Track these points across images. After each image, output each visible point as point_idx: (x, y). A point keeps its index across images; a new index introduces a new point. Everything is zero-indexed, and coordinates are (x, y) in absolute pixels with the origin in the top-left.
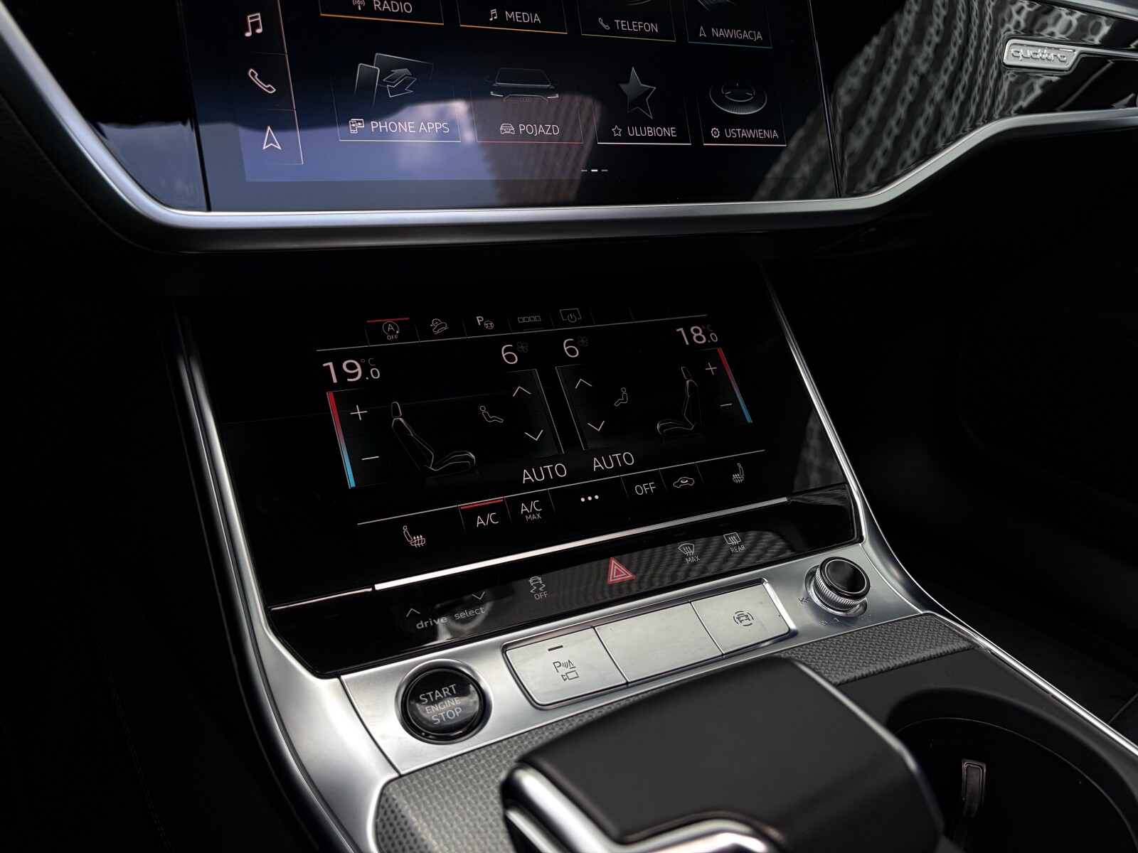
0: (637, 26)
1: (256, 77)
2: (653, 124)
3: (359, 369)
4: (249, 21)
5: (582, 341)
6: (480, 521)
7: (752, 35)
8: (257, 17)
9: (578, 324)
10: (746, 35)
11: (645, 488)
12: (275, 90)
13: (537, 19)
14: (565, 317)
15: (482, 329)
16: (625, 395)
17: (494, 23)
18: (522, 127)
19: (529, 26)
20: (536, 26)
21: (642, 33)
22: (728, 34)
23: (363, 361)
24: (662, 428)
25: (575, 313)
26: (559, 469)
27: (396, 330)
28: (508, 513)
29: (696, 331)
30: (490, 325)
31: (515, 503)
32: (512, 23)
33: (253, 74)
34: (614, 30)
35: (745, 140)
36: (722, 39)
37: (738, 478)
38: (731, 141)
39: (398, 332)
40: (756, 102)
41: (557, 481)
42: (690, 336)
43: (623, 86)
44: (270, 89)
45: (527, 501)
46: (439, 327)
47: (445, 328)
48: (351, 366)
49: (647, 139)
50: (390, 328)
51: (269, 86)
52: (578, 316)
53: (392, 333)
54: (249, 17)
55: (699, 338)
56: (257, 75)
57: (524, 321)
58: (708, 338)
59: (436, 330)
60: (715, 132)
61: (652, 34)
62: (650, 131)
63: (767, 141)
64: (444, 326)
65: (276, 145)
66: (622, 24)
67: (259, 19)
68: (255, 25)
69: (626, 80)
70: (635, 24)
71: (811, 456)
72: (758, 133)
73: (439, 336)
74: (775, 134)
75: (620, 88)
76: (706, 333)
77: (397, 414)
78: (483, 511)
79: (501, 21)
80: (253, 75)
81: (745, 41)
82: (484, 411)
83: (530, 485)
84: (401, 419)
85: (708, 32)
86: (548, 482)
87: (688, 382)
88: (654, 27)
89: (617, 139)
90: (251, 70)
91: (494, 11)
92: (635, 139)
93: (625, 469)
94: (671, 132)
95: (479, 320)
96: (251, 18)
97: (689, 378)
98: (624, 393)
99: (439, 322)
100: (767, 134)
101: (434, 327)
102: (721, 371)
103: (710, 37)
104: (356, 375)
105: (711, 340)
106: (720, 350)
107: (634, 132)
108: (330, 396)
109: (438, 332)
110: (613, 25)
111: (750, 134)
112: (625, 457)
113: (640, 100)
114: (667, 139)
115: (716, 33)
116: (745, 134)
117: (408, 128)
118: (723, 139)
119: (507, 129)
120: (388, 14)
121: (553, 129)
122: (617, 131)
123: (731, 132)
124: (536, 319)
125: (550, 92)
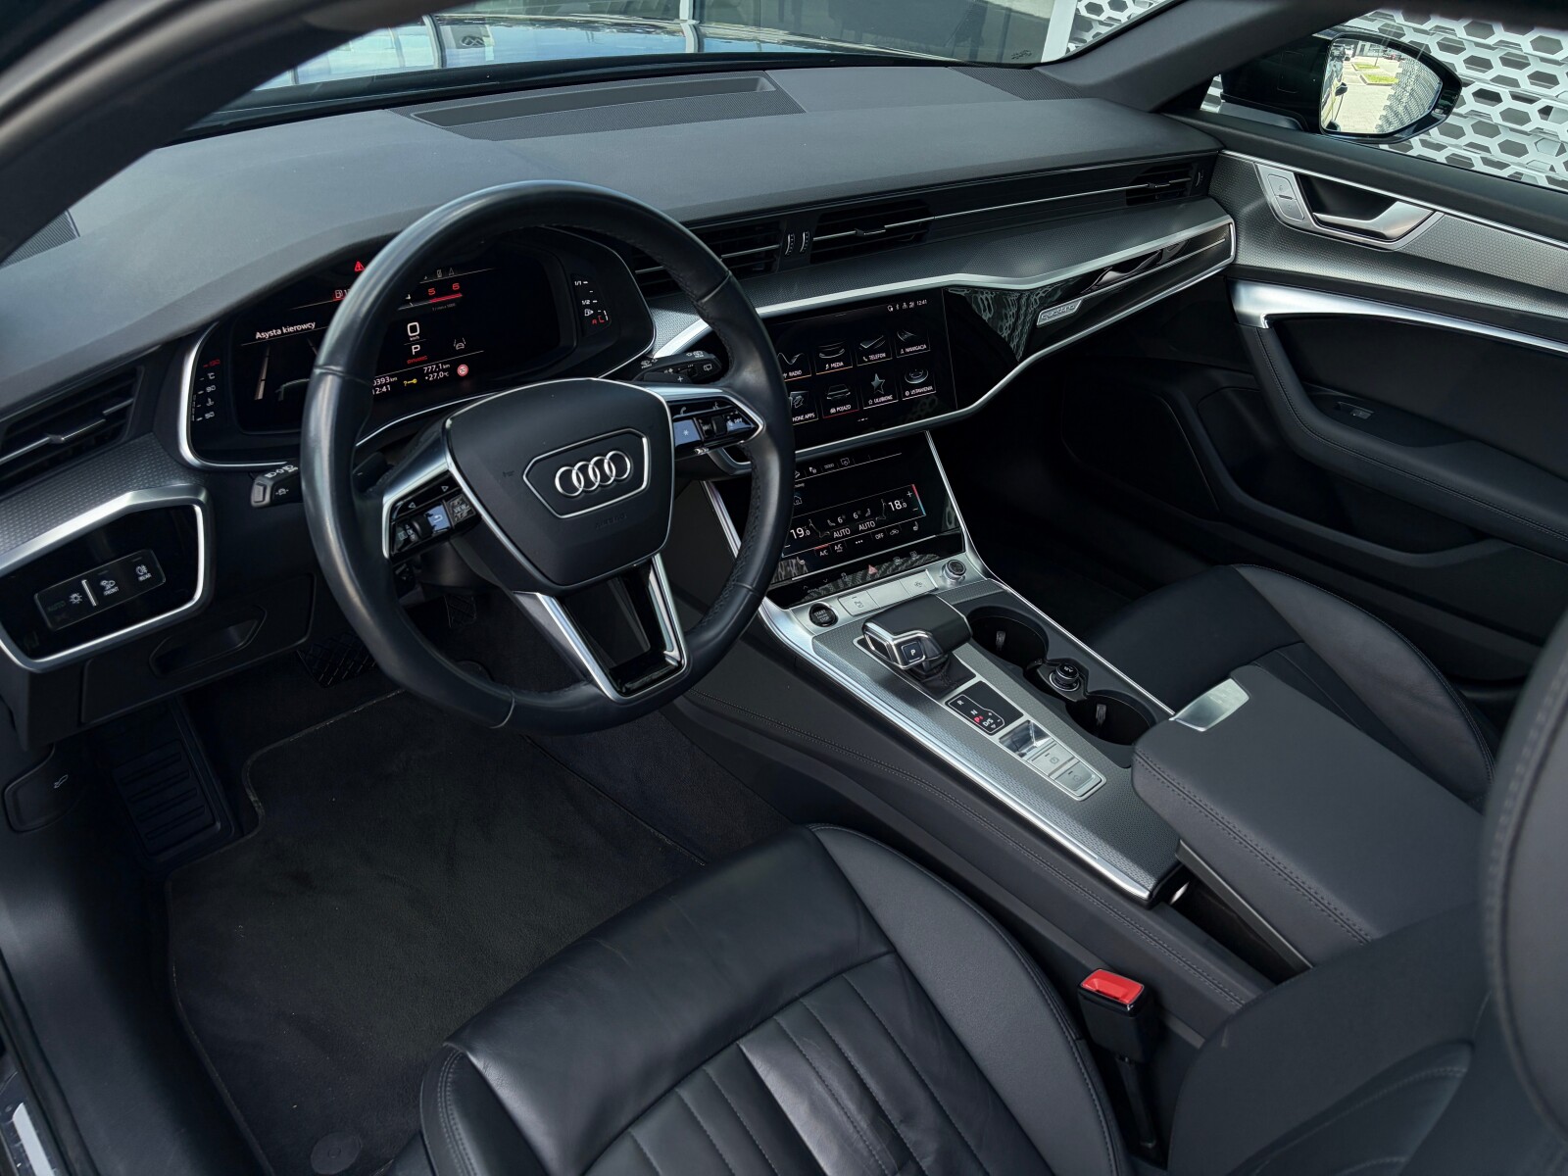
0: (877, 356)
2: (884, 396)
6: (821, 554)
7: (922, 347)
9: (849, 465)
10: (920, 348)
11: (879, 536)
13: (842, 364)
14: (843, 463)
15: (812, 474)
17: (828, 370)
18: (838, 409)
19: (840, 367)
20: (842, 367)
21: (880, 359)
22: (914, 348)
25: (848, 460)
26: (846, 531)
28: (830, 549)
30: (815, 471)
31: (833, 546)
32: (834, 368)
34: (869, 361)
35: (919, 393)
36: (910, 352)
37: (915, 528)
38: (914, 395)
40: (924, 376)
41: (847, 536)
43: (873, 383)
45: (837, 544)
47: (799, 474)
49: (882, 402)
60: (907, 393)
61: (883, 358)
62: (883, 399)
63: (928, 391)
66: (872, 357)
69: (874, 380)
71: (948, 509)
72: (924, 389)
73: (797, 478)
74: (931, 388)
75: (871, 384)
78: (822, 550)
79: (830, 368)
81: (920, 350)
83: (837, 538)
85: (905, 351)
86: (843, 537)
88: (884, 355)
89: (871, 405)
91: (827, 365)
92: (877, 403)
93: (872, 528)
94: (890, 397)
100: (928, 389)
103: (906, 353)
107: (877, 400)
110: (868, 358)
111: (921, 390)
112: (871, 524)
113: (879, 387)
114: (889, 400)
115: (908, 350)
116: (918, 391)
117: (802, 418)
118: (911, 395)
119: (833, 411)
120: (794, 377)
121: (849, 407)
122: (871, 402)
123: (913, 392)
124: (832, 465)
125: (847, 392)
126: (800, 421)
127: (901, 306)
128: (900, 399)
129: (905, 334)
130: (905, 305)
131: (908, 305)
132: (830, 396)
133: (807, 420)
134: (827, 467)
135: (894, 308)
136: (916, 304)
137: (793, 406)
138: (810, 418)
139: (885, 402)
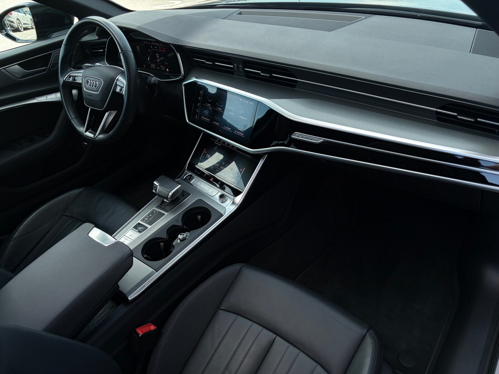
4: (198, 104)
10: (244, 118)
13: (221, 110)
32: (219, 110)
35: (239, 134)
40: (242, 129)
45: (212, 166)
52: (236, 148)
53: (217, 140)
60: (235, 131)
62: (228, 128)
72: (241, 133)
74: (243, 134)
85: (240, 116)
86: (216, 166)
94: (230, 129)
107: (226, 127)
109: (221, 142)
110: (229, 112)
114: (230, 130)
115: (241, 117)
118: (236, 132)
119: (214, 122)
121: (218, 124)
122: (224, 127)
123: (237, 132)
125: (219, 119)
128: (233, 132)
129: (242, 111)
131: (246, 102)
132: (215, 117)
133: (207, 120)
135: (242, 100)
136: (248, 102)
139: (228, 129)
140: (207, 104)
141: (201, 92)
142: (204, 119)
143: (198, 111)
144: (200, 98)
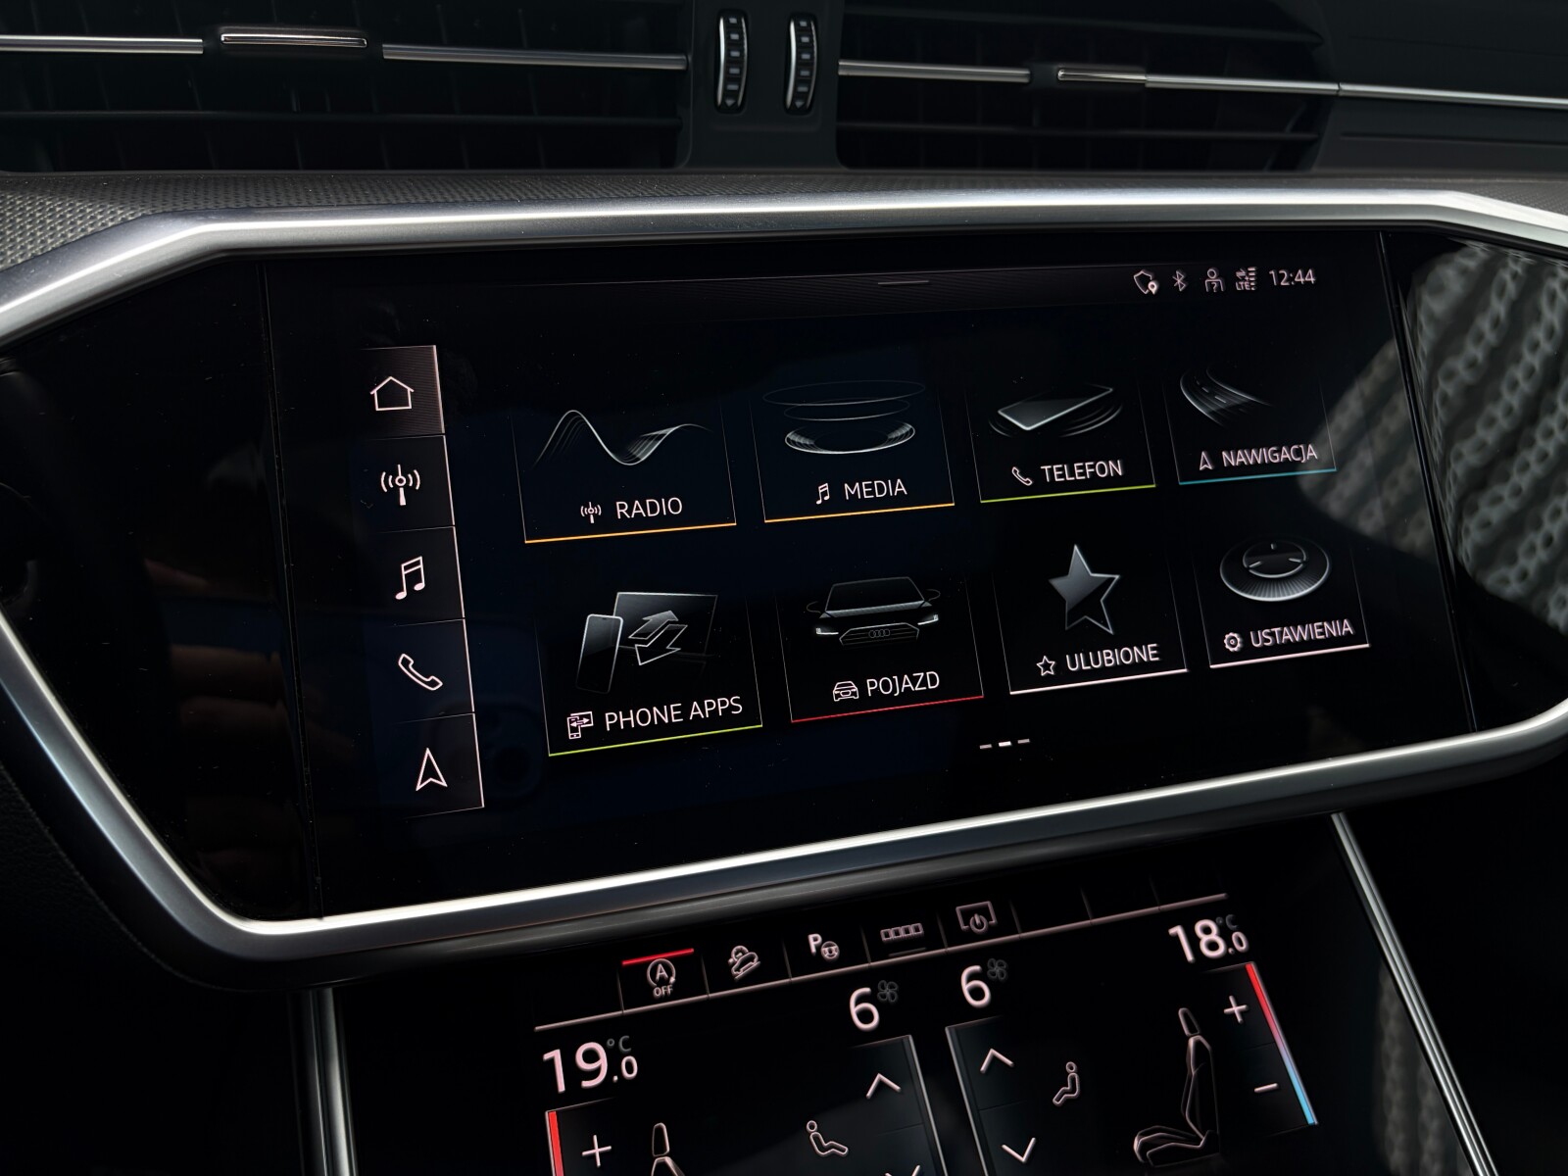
0: (1083, 470)
1: (410, 666)
2: (1114, 643)
3: (603, 1062)
4: (404, 573)
5: (997, 970)
7: (1298, 453)
8: (418, 563)
9: (992, 932)
10: (1286, 454)
12: (441, 684)
13: (900, 487)
14: (967, 923)
15: (819, 962)
16: (1073, 1079)
17: (826, 508)
18: (872, 684)
19: (889, 501)
20: (900, 500)
21: (1094, 482)
22: (1253, 456)
23: (611, 1043)
24: (1144, 1147)
25: (984, 912)
27: (670, 974)
29: (1207, 931)
30: (831, 951)
32: (856, 503)
33: (406, 663)
34: (1041, 485)
35: (1290, 646)
36: (1243, 469)
38: (1265, 651)
39: (672, 980)
40: (1309, 572)
42: (1194, 942)
43: (1058, 583)
44: (433, 684)
46: (744, 963)
47: (755, 964)
48: (591, 1056)
49: (1105, 673)
50: (661, 972)
51: (433, 677)
52: (989, 919)
53: (663, 982)
54: (403, 566)
55: (1213, 946)
56: (412, 662)
57: (893, 936)
58: (1229, 944)
59: (738, 970)
60: (1232, 641)
61: (1113, 481)
62: (1108, 657)
63: (1332, 641)
64: (751, 959)
65: (440, 780)
66: (1054, 471)
67: (421, 566)
68: (414, 578)
69: (1064, 570)
70: (1079, 468)
72: (1314, 630)
73: (745, 981)
74: (1347, 628)
75: (1052, 588)
76: (1225, 934)
77: (661, 1150)
79: (838, 502)
80: (407, 665)
81: (1285, 465)
82: (814, 1132)
84: (669, 1161)
85: (1216, 459)
87: (1191, 1042)
88: (1115, 468)
89: (1049, 680)
90: (404, 655)
91: (824, 487)
92: (1082, 675)
94: (1148, 653)
95: (814, 940)
96: (406, 568)
97: (1193, 1031)
98: (1072, 1073)
99: (744, 953)
100: (1333, 629)
101: (734, 963)
102: (1254, 1013)
103: (1220, 469)
104: (595, 1073)
105: (1233, 947)
106: (1252, 969)
107: (1078, 663)
108: (550, 1118)
109: (741, 973)
110: (1038, 476)
111: (1300, 633)
113: (1089, 602)
114: (1143, 667)
115: (1231, 459)
116: (1289, 635)
117: (670, 714)
118: (1248, 651)
119: (844, 691)
120: (640, 522)
121: (929, 680)
122: (1046, 666)
123: (1262, 637)
124: (914, 930)
125: (923, 613)
126: (661, 729)
127: (1195, 280)
128: (1198, 664)
129: (1215, 390)
130: (1213, 279)
131: (1230, 279)
132: (830, 623)
133: (699, 724)
134: (890, 934)
135: (1166, 284)
136: (1262, 278)
137: (627, 656)
138: (714, 720)
139: (1120, 670)
140: (591, 511)
141: (391, 395)
142: (617, 734)
143: (430, 683)
144: (401, 483)
